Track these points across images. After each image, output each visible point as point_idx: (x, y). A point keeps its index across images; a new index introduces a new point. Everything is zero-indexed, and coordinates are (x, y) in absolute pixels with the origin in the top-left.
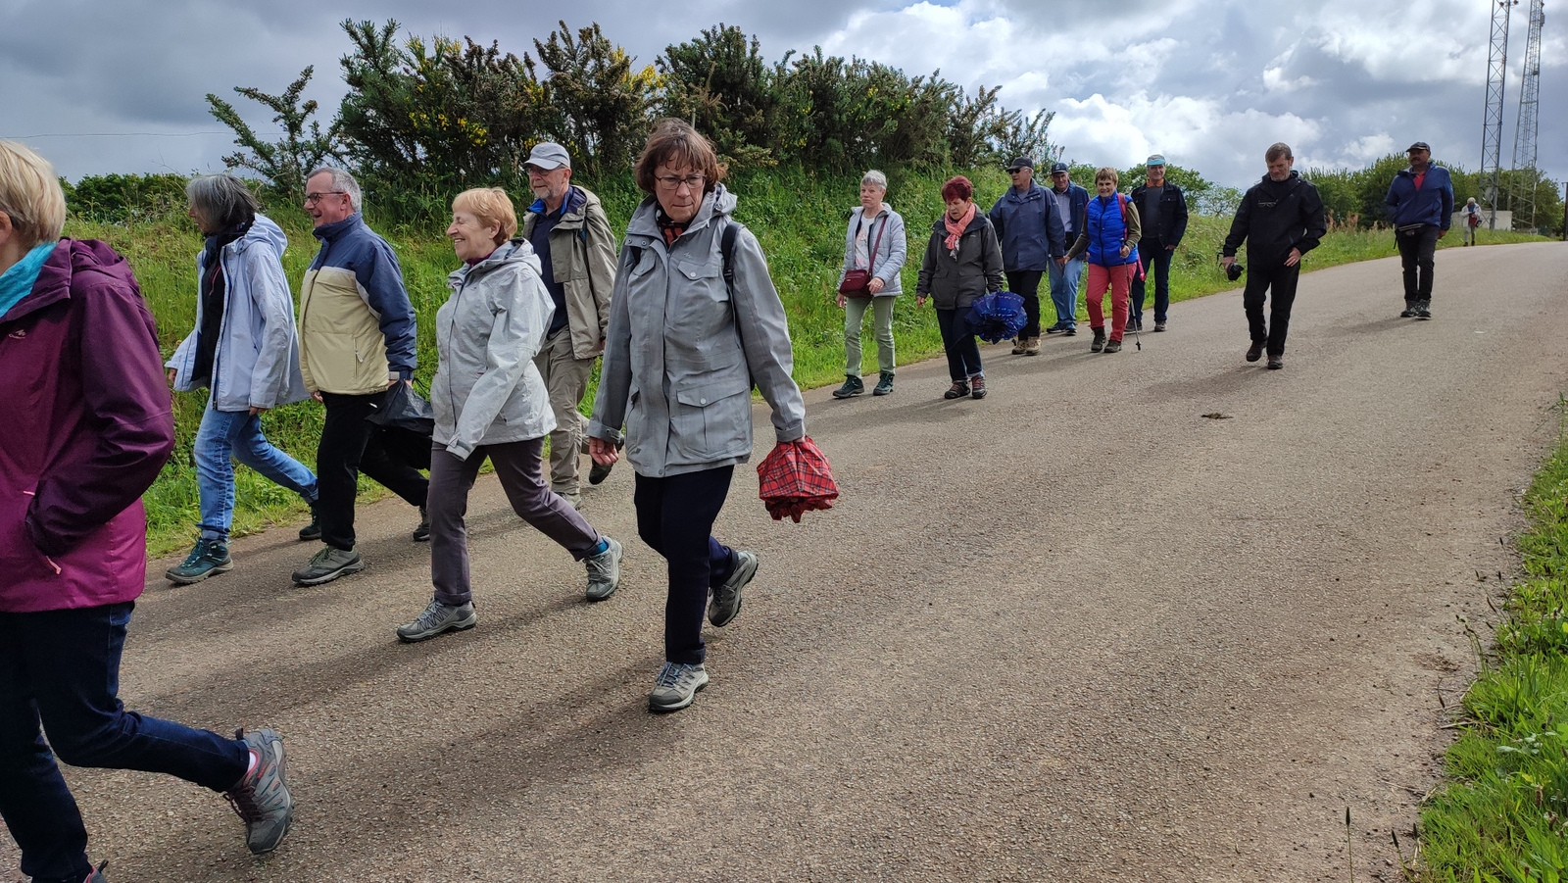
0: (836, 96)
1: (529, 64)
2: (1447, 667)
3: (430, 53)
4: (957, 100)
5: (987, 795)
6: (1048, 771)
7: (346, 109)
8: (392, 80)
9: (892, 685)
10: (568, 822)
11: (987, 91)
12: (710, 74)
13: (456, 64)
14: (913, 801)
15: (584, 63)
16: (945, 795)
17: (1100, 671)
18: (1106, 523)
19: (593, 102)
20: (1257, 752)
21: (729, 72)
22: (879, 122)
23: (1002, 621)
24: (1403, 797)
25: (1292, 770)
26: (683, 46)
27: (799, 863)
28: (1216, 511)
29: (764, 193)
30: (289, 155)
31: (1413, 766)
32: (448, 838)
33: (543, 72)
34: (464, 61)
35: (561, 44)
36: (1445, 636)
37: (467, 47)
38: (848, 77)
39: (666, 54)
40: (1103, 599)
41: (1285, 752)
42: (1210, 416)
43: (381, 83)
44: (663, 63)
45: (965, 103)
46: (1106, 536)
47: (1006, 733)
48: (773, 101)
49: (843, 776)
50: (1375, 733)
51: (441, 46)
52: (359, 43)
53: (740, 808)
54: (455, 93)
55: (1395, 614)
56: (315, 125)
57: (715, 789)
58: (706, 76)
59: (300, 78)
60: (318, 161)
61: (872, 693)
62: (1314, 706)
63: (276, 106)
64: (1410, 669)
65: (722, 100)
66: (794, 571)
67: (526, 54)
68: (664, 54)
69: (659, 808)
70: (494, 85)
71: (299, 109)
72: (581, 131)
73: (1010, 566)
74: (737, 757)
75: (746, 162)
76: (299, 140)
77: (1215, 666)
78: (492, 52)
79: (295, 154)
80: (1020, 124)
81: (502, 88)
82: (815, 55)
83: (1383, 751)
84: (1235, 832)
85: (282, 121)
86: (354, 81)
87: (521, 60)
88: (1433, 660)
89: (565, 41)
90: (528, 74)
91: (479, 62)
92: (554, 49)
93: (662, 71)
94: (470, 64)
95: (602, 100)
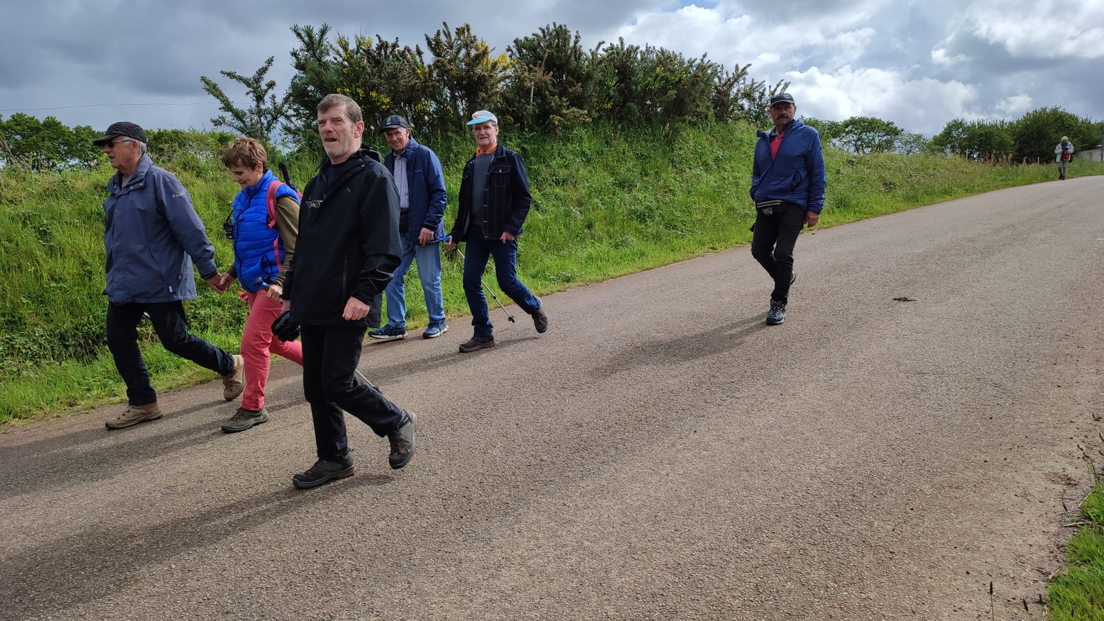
0: (633, 73)
1: (419, 53)
2: (1070, 482)
3: (352, 46)
4: (719, 74)
5: (733, 567)
6: (777, 551)
7: (294, 86)
8: (325, 66)
9: (667, 488)
10: (441, 579)
11: (741, 68)
12: (545, 59)
13: (370, 54)
14: (680, 570)
15: (458, 52)
16: (704, 566)
17: (816, 481)
18: (821, 375)
19: (462, 78)
20: (929, 541)
21: (558, 57)
22: (663, 91)
23: (746, 444)
24: (1035, 575)
25: (954, 554)
26: (526, 39)
27: (600, 611)
28: (902, 368)
29: (581, 140)
30: (256, 118)
31: (1043, 553)
32: (359, 587)
33: (429, 58)
34: (375, 52)
35: (443, 38)
36: (1069, 460)
37: (378, 43)
38: (642, 59)
39: (514, 44)
40: (819, 430)
41: (949, 541)
42: (899, 300)
43: (318, 69)
44: (511, 51)
45: (725, 76)
46: (822, 384)
47: (747, 523)
48: (589, 77)
49: (632, 550)
50: (1015, 529)
51: (360, 42)
52: (303, 41)
53: (559, 572)
54: (368, 74)
55: (1032, 443)
56: (273, 97)
57: (542, 558)
58: (542, 61)
59: (264, 65)
60: (274, 121)
61: (653, 494)
62: (971, 509)
63: (249, 85)
64: (1043, 483)
65: (553, 76)
66: (599, 407)
67: (417, 46)
68: (512, 45)
69: (503, 570)
70: (395, 69)
71: (264, 86)
72: (454, 98)
73: (752, 405)
74: (558, 536)
75: (569, 120)
76: (263, 107)
77: (900, 479)
78: (395, 46)
79: (260, 117)
80: (764, 90)
81: (401, 70)
82: (619, 44)
83: (1021, 542)
84: (912, 597)
85: (251, 94)
86: (300, 66)
87: (414, 50)
88: (1060, 477)
89: (446, 36)
90: (418, 60)
91: (386, 52)
92: (438, 42)
93: (511, 57)
94: (379, 54)
95: (469, 77)
